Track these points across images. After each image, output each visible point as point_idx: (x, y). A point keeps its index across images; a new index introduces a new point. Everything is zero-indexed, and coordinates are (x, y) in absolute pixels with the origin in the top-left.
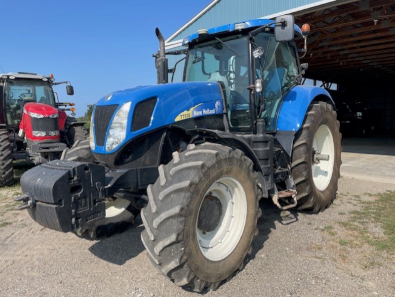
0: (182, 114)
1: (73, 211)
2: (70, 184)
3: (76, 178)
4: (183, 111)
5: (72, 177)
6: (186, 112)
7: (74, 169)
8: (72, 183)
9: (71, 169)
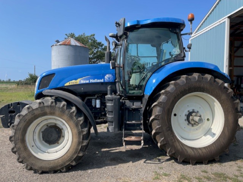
0: (71, 82)
1: (9, 120)
2: (9, 109)
3: (12, 107)
4: (72, 80)
5: (10, 106)
6: (74, 81)
7: (11, 104)
8: (10, 109)
9: (10, 103)
